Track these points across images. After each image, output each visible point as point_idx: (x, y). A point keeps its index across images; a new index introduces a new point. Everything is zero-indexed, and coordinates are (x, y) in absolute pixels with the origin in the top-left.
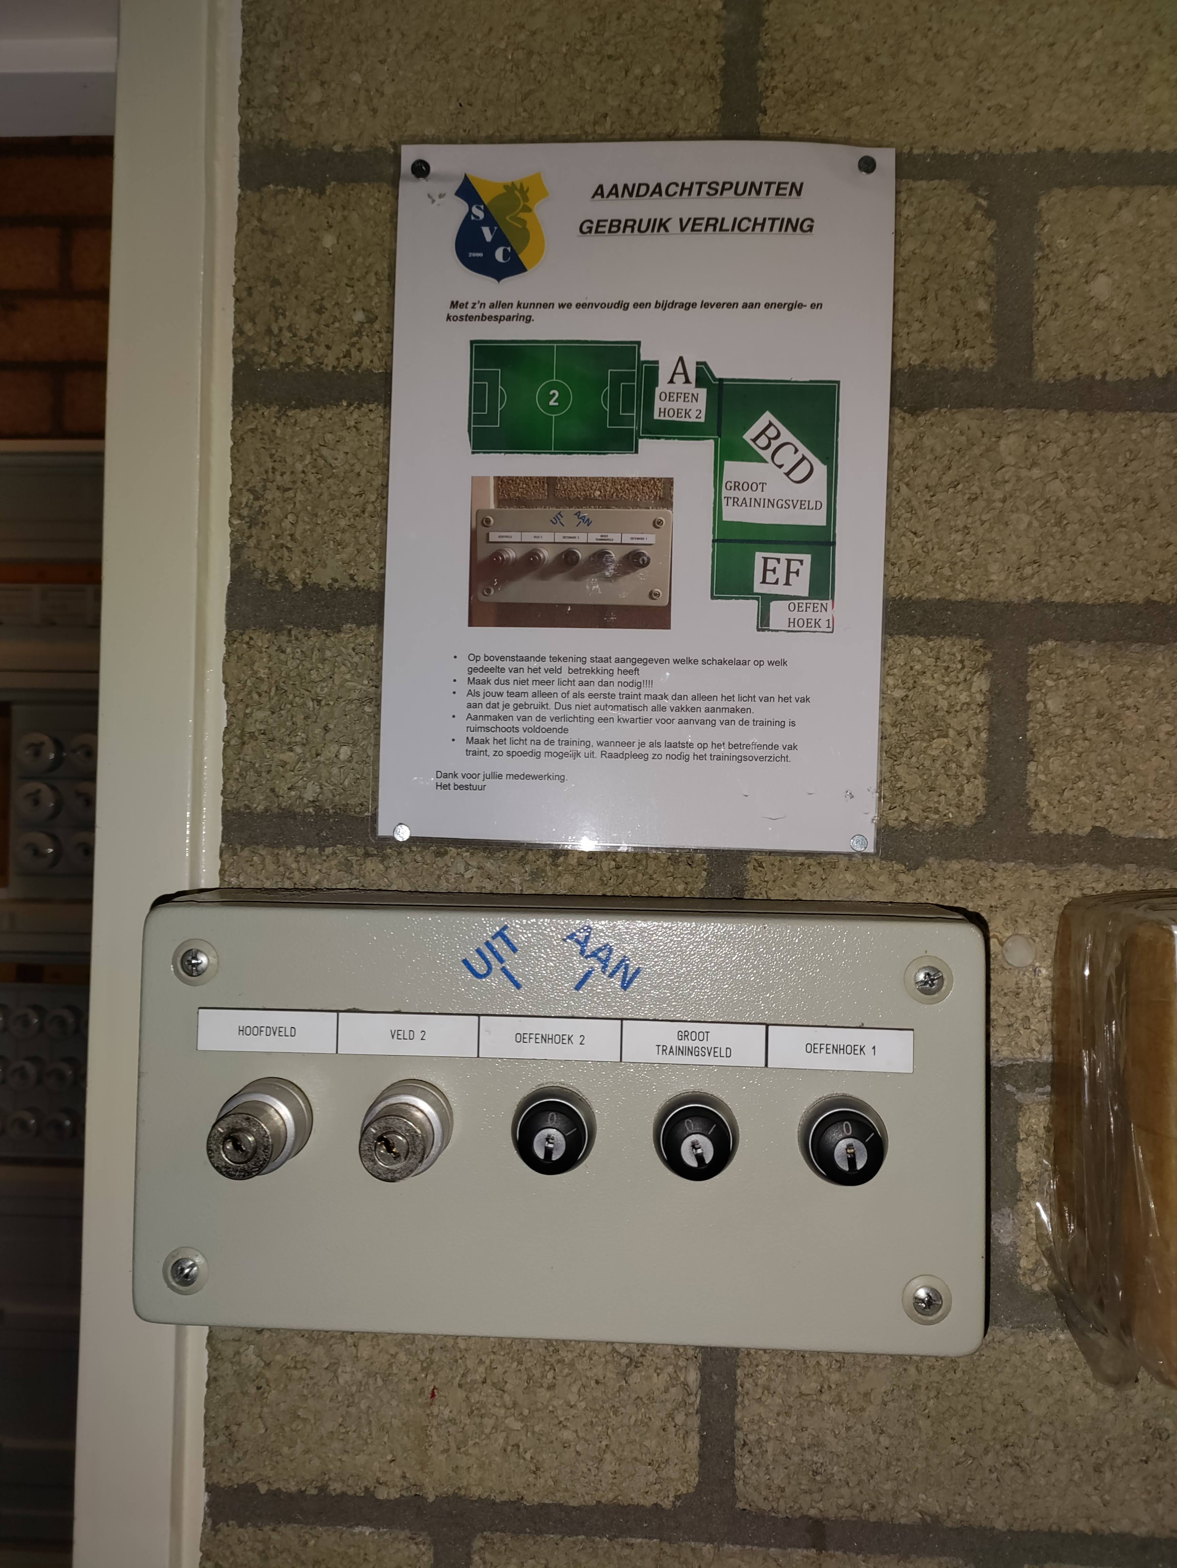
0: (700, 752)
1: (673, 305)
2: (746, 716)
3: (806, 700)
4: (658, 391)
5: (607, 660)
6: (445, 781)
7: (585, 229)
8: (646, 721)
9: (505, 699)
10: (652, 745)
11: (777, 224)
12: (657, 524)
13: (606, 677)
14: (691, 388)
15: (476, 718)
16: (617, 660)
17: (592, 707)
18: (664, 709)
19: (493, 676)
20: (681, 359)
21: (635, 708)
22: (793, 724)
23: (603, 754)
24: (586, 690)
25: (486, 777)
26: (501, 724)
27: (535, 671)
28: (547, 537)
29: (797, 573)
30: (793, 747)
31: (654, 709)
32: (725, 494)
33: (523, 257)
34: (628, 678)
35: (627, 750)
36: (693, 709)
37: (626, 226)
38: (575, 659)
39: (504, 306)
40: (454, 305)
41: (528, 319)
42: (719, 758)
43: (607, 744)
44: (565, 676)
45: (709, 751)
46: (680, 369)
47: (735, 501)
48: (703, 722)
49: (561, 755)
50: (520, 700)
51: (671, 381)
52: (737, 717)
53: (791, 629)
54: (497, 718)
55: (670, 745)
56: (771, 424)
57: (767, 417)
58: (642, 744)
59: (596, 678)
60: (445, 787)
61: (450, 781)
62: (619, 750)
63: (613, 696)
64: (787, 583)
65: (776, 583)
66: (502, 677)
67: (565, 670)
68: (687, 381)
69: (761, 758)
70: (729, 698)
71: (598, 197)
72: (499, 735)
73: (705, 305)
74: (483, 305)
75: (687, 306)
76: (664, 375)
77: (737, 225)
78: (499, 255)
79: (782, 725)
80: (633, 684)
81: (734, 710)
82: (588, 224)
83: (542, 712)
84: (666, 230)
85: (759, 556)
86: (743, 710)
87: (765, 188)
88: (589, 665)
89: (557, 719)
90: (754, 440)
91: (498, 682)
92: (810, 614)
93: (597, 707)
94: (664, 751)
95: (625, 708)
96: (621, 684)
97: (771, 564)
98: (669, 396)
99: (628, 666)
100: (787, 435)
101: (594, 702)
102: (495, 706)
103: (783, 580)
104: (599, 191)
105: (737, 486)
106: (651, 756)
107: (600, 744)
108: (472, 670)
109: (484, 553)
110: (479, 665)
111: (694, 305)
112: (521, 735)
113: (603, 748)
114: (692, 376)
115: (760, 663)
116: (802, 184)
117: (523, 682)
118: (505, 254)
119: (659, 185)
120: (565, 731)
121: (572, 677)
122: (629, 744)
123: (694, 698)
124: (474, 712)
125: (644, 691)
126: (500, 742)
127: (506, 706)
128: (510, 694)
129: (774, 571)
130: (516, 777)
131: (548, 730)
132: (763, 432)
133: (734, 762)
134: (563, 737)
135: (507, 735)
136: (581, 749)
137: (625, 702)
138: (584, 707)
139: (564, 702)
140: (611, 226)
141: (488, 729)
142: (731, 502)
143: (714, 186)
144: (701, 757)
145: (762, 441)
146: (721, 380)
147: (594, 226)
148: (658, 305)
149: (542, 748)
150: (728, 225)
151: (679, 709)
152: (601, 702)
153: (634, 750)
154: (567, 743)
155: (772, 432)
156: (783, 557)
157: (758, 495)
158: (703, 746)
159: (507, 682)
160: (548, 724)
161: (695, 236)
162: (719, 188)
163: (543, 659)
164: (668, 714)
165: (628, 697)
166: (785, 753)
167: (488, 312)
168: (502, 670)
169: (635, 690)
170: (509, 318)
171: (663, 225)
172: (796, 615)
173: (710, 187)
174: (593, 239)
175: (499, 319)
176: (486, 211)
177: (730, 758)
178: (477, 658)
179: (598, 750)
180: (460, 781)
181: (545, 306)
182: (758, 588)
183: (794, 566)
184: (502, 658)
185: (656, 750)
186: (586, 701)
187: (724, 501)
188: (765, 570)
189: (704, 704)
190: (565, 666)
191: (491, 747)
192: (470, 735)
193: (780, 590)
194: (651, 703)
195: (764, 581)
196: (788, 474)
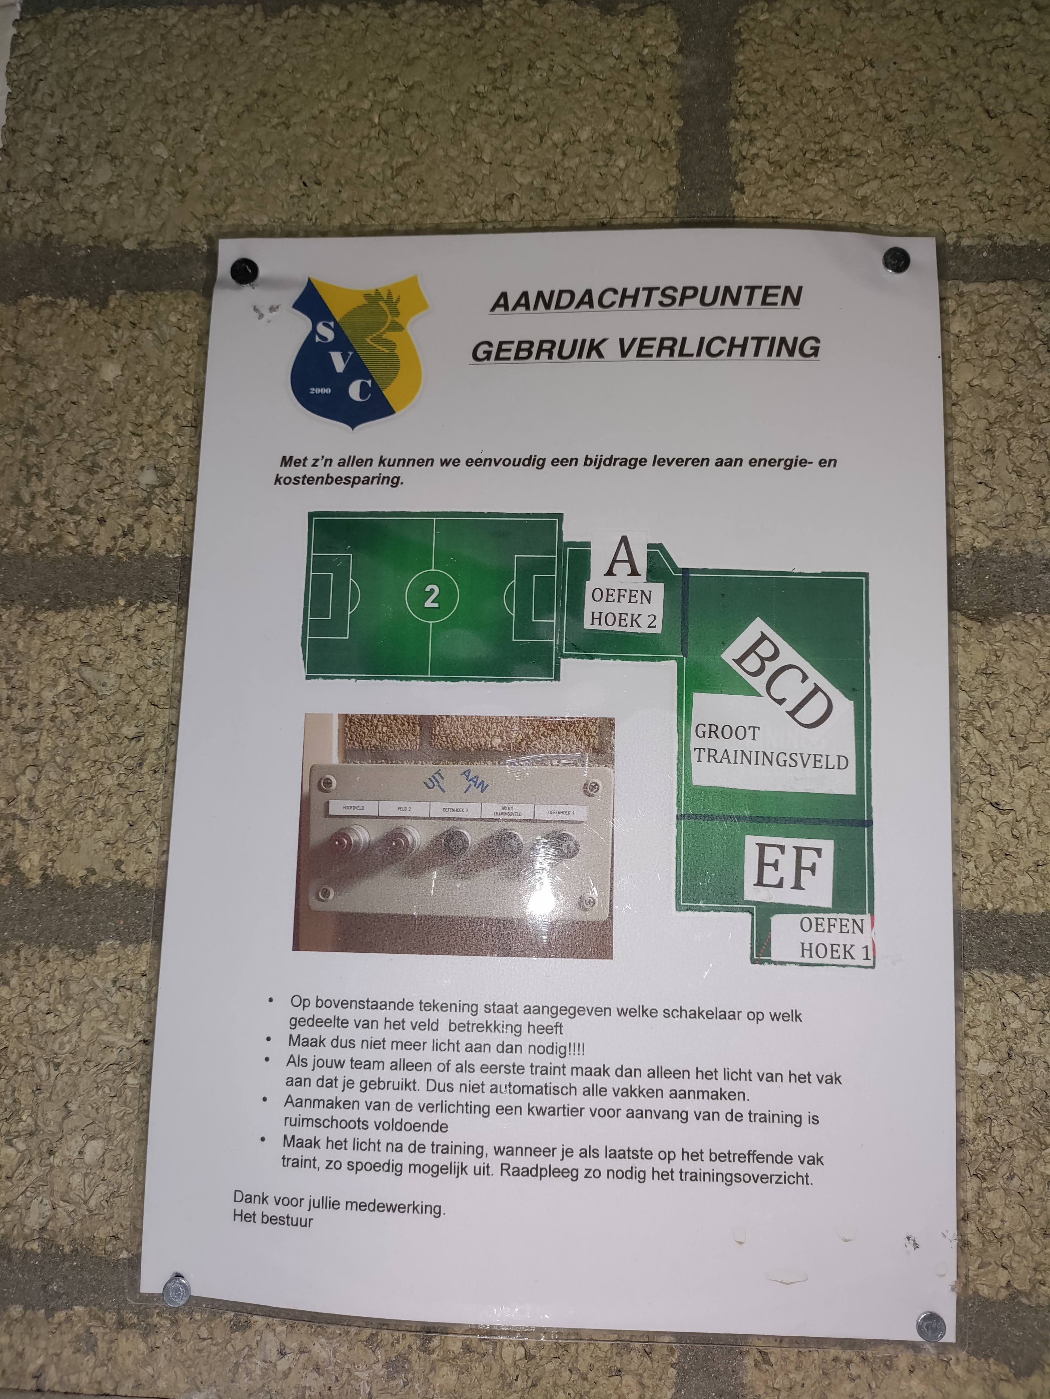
0: (663, 1166)
1: (612, 461)
2: (738, 1106)
3: (834, 1079)
4: (589, 586)
5: (512, 1009)
6: (248, 1208)
7: (480, 354)
8: (574, 1112)
9: (347, 1072)
10: (584, 1153)
11: (765, 345)
12: (590, 789)
13: (509, 1038)
14: (640, 583)
15: (300, 1103)
16: (528, 1010)
17: (487, 1088)
18: (602, 1092)
19: (329, 1033)
20: (624, 540)
21: (557, 1091)
22: (814, 1120)
23: (504, 1169)
24: (477, 1059)
25: (313, 1205)
26: (339, 1114)
27: (396, 1025)
28: (418, 809)
29: (813, 869)
30: (816, 1160)
31: (588, 1092)
32: (695, 742)
33: (389, 393)
34: (545, 1040)
35: (543, 1162)
36: (651, 1093)
37: (540, 350)
38: (460, 1007)
39: (360, 462)
40: (286, 461)
41: (395, 482)
42: (695, 1177)
43: (512, 1151)
44: (443, 1035)
45: (678, 1164)
46: (623, 555)
47: (712, 754)
48: (668, 1115)
49: (437, 1171)
50: (370, 1075)
51: (610, 573)
52: (723, 1106)
53: (807, 960)
54: (333, 1104)
55: (613, 1154)
56: (764, 637)
57: (758, 626)
58: (568, 1152)
59: (493, 1038)
60: (248, 1218)
61: (255, 1208)
62: (529, 1161)
63: (520, 1069)
64: (798, 886)
65: (780, 885)
66: (345, 1034)
67: (444, 1026)
68: (634, 573)
69: (764, 1178)
70: (707, 1075)
71: (500, 310)
72: (337, 1134)
73: (659, 462)
74: (329, 461)
75: (633, 463)
76: (598, 564)
77: (705, 347)
78: (354, 391)
79: (797, 1121)
80: (552, 1049)
81: (719, 1095)
82: (486, 347)
83: (407, 1096)
84: (600, 355)
85: (751, 843)
86: (733, 1096)
87: (745, 294)
88: (482, 1017)
89: (429, 1107)
90: (739, 661)
91: (337, 1042)
92: (835, 937)
93: (495, 1089)
94: (603, 1163)
95: (540, 1090)
96: (535, 1049)
97: (771, 855)
98: (607, 595)
99: (545, 1020)
100: (789, 654)
101: (489, 1079)
102: (331, 1083)
103: (790, 881)
104: (502, 302)
105: (713, 731)
106: (582, 1173)
107: (499, 1151)
108: (296, 1022)
109: (319, 834)
110: (307, 1014)
111: (643, 462)
112: (372, 1134)
113: (505, 1158)
114: (642, 565)
115: (756, 1017)
116: (800, 289)
117: (378, 1044)
118: (364, 390)
119: (589, 292)
120: (442, 1128)
121: (456, 1036)
122: (548, 1152)
123: (652, 1074)
124: (298, 1093)
125: (571, 1060)
126: (338, 1145)
127: (349, 1084)
128: (356, 1064)
129: (775, 865)
130: (361, 1206)
131: (415, 1127)
132: (752, 649)
133: (720, 1184)
134: (440, 1138)
135: (349, 1134)
136: (470, 1161)
137: (540, 1080)
138: (475, 1088)
139: (442, 1078)
140: (519, 349)
141: (318, 1123)
142: (704, 755)
143: (669, 292)
144: (663, 1176)
145: (752, 663)
146: (686, 571)
147: (494, 350)
148: (588, 461)
149: (405, 1158)
150: (691, 347)
151: (628, 1092)
152: (502, 1079)
153: (555, 1162)
154: (446, 1150)
155: (765, 650)
156: (790, 843)
157: (747, 745)
158: (668, 1156)
159: (351, 1044)
160: (414, 1116)
161: (642, 362)
162: (678, 295)
163: (408, 1006)
164: (609, 1101)
165: (546, 1071)
166: (804, 1169)
167: (336, 471)
168: (344, 1023)
169: (555, 1060)
170: (367, 481)
171: (595, 348)
172: (813, 937)
173: (663, 294)
174: (492, 367)
175: (351, 482)
176: (337, 329)
177: (713, 1177)
178: (304, 1003)
179: (495, 1162)
180: (271, 1209)
181: (420, 462)
182: (752, 893)
183: (808, 858)
184: (344, 1004)
185: (591, 1163)
186: (477, 1077)
187: (694, 755)
188: (762, 864)
189: (667, 1084)
190: (444, 1018)
191: (323, 1154)
192: (290, 1131)
193: (787, 896)
194: (582, 1082)
195: (760, 883)
196: (792, 714)
